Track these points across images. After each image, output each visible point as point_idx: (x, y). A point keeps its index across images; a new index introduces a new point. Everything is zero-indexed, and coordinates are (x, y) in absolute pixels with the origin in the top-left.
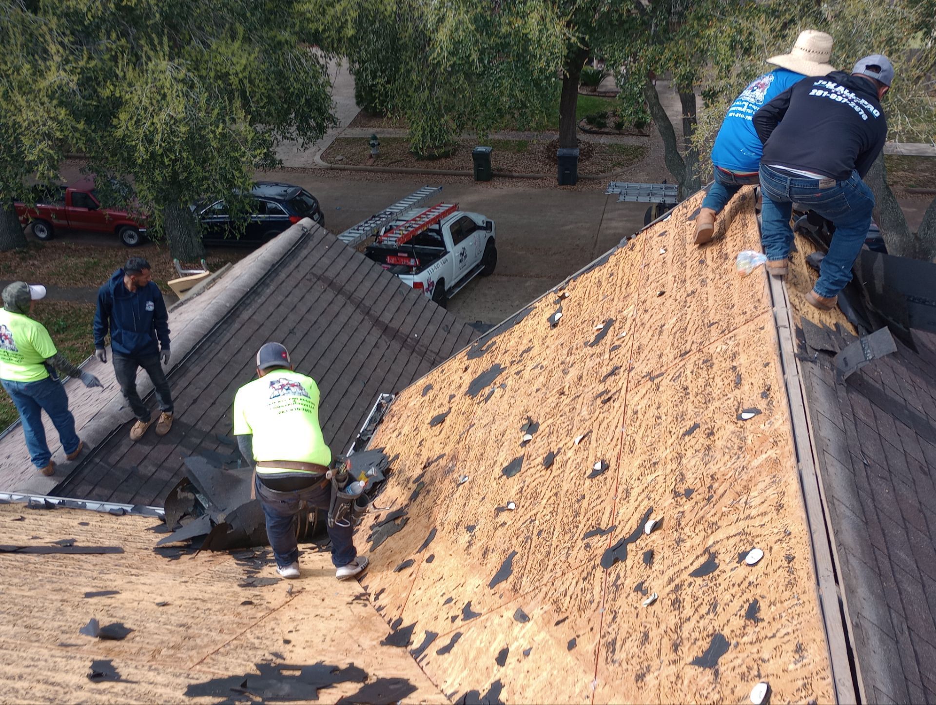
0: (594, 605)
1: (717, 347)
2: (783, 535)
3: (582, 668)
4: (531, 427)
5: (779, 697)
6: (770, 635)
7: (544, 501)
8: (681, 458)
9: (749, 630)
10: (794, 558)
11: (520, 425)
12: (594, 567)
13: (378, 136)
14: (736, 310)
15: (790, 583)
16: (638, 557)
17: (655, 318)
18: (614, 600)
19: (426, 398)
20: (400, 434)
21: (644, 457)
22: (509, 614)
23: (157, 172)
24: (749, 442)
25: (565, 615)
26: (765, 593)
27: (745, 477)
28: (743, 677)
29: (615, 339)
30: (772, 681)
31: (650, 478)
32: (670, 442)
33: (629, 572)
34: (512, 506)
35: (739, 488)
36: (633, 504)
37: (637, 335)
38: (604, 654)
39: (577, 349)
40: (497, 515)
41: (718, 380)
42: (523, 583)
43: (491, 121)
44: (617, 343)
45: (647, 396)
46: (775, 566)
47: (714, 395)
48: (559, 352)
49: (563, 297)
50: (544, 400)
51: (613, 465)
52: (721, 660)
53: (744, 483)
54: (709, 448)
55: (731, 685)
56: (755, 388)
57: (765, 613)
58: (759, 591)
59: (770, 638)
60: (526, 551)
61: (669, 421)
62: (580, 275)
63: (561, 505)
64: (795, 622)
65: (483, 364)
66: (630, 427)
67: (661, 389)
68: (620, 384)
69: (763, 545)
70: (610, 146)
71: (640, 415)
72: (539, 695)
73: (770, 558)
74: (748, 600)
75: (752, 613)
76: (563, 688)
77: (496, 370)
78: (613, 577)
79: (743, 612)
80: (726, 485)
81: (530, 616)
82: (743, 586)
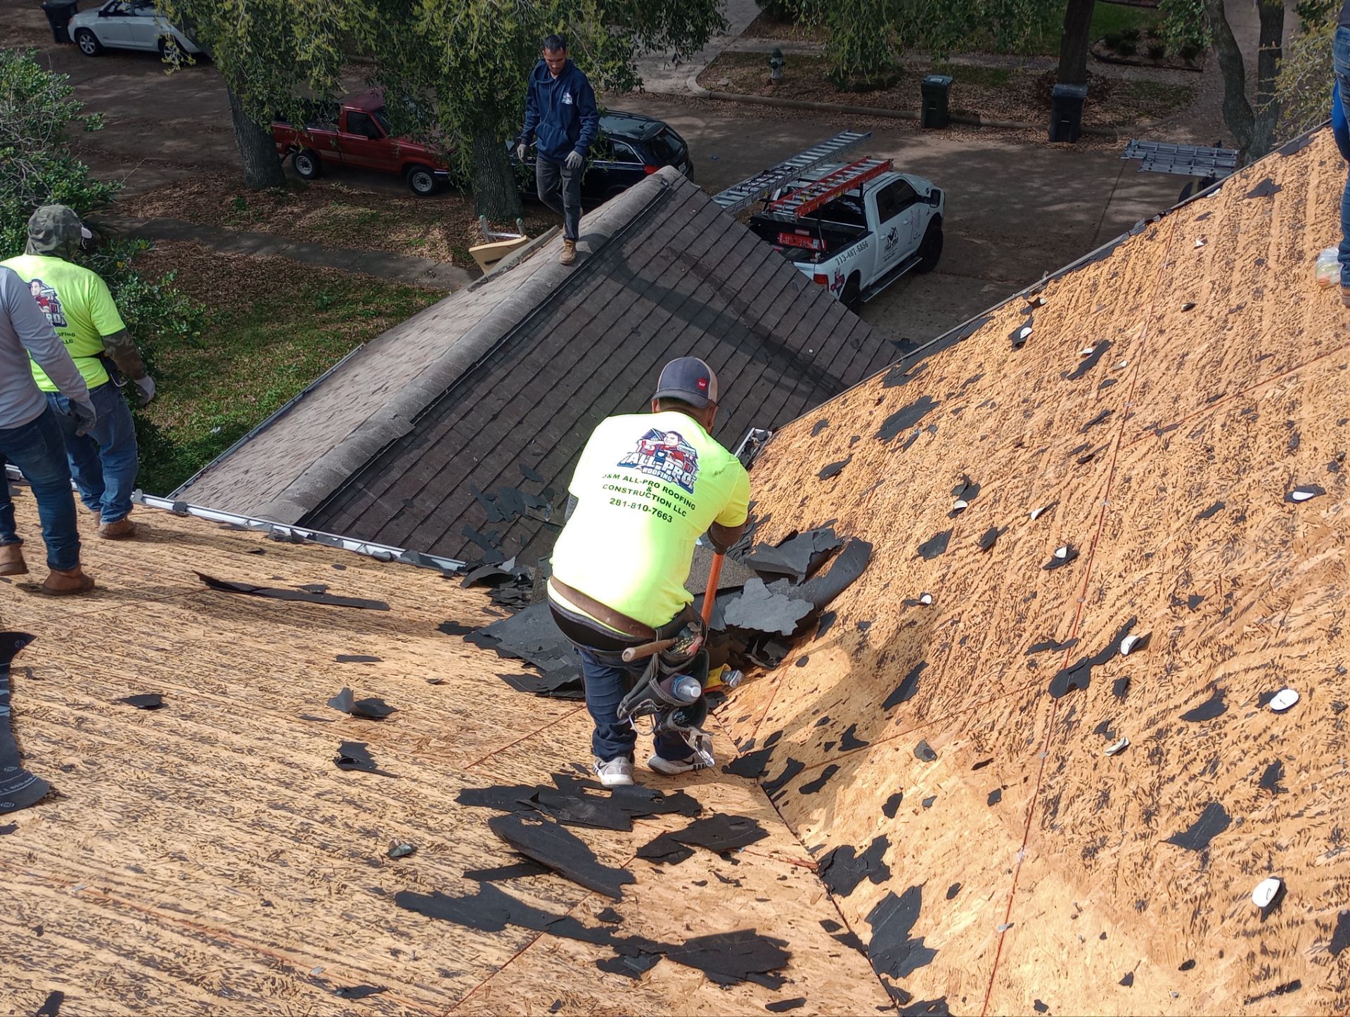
0: (1033, 747)
1: (1266, 391)
2: (1333, 672)
3: (1006, 831)
4: (968, 490)
5: (1296, 900)
6: (1293, 813)
7: (976, 597)
8: (1190, 550)
9: (1264, 803)
10: (1347, 706)
11: (951, 487)
12: (1038, 694)
13: (783, 52)
14: (1305, 337)
15: (1335, 742)
16: (1106, 685)
17: (1174, 342)
18: (1063, 742)
19: (817, 438)
20: (774, 486)
21: (1132, 545)
22: (908, 747)
23: (468, 87)
24: (1300, 535)
25: (989, 757)
26: (1294, 753)
27: (1285, 585)
28: (1245, 867)
29: (1109, 370)
30: (1288, 877)
31: (1137, 576)
32: (1175, 526)
33: (1089, 705)
34: (927, 599)
35: (1273, 601)
36: (1107, 611)
37: (1144, 366)
38: (1040, 815)
39: (1049, 381)
40: (904, 611)
41: (1262, 440)
42: (932, 708)
43: (955, 34)
44: (1111, 377)
45: (1149, 457)
46: (1315, 716)
47: (1253, 463)
48: (1022, 385)
49: (1037, 304)
50: (992, 452)
51: (1084, 553)
52: (1214, 841)
53: (1282, 594)
54: (1234, 539)
55: (1225, 877)
56: (1319, 456)
57: (1290, 780)
58: (1285, 749)
59: (1294, 817)
60: (941, 664)
61: (1177, 497)
62: (1065, 273)
63: (1000, 604)
64: (1335, 798)
65: (906, 395)
66: (1116, 501)
67: (1171, 448)
68: (1109, 437)
69: (1300, 684)
70: (1138, 84)
71: (1134, 484)
72: (940, 862)
73: (1308, 704)
74: (1266, 761)
75: (1271, 779)
76: (975, 855)
77: (925, 405)
78: (1065, 710)
79: (1256, 777)
80: (1254, 594)
81: (938, 753)
82: (1261, 741)
